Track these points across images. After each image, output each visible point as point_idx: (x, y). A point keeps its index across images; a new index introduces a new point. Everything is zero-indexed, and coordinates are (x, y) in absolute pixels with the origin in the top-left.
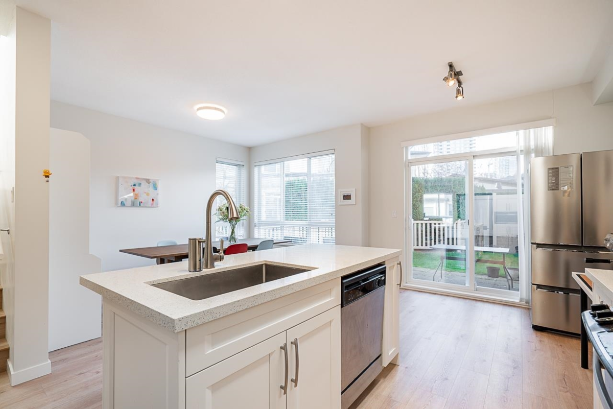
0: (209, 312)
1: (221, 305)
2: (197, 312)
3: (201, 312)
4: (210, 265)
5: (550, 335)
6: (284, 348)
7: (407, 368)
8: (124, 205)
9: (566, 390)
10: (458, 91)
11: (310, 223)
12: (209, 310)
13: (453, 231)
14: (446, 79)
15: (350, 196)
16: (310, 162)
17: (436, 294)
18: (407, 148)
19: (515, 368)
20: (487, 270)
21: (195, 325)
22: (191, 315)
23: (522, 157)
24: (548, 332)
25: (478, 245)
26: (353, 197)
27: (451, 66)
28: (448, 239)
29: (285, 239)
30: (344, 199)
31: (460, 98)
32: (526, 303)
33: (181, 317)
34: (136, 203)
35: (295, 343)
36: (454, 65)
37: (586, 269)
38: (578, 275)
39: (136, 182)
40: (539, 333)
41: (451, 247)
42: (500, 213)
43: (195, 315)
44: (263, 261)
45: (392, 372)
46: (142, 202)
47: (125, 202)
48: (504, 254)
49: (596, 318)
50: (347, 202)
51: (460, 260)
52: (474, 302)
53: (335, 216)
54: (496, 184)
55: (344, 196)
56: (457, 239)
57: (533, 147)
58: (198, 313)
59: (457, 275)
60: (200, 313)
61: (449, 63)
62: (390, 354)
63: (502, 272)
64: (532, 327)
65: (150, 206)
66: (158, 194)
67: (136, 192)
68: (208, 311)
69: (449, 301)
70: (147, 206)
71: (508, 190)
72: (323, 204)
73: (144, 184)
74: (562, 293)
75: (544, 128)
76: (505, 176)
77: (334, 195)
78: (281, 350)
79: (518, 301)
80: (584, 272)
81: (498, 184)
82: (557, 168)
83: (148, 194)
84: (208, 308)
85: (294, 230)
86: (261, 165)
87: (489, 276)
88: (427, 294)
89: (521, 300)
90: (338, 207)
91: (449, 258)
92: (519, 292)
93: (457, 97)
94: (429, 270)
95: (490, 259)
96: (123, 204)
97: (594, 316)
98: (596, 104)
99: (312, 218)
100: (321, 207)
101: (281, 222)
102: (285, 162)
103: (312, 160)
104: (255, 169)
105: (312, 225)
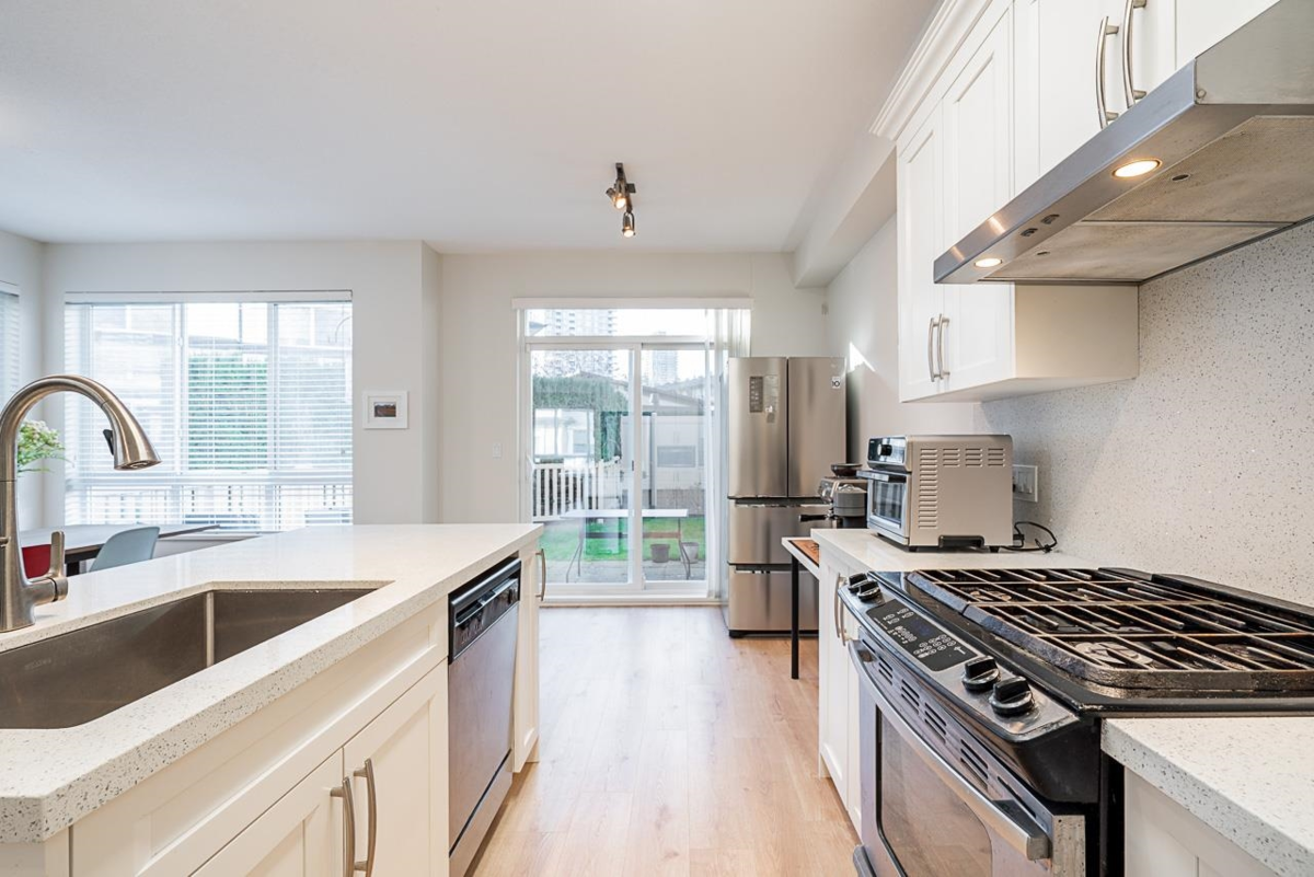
0: (156, 744)
1: (187, 717)
2: (114, 756)
3: (130, 752)
4: (14, 619)
5: (752, 641)
6: (344, 792)
7: (554, 762)
9: (780, 717)
10: (626, 222)
11: (276, 474)
12: (153, 740)
13: (590, 483)
14: (610, 192)
15: (394, 407)
16: (276, 314)
17: (578, 607)
18: (523, 312)
19: (717, 705)
20: (650, 550)
21: (111, 796)
22: (97, 771)
23: (712, 353)
24: (749, 638)
25: (651, 507)
26: (401, 411)
27: (620, 170)
28: (590, 498)
29: (188, 522)
30: (377, 415)
31: (629, 233)
32: (716, 597)
33: (60, 784)
35: (368, 772)
36: (625, 170)
37: (812, 530)
38: (790, 542)
40: (738, 641)
41: (593, 513)
42: (664, 448)
43: (112, 765)
44: (206, 584)
45: (527, 780)
48: (679, 520)
49: (859, 594)
50: (384, 421)
51: (610, 537)
52: (643, 610)
53: (353, 455)
54: (652, 395)
55: (377, 408)
56: (597, 498)
57: (726, 340)
58: (120, 759)
59: (609, 566)
60: (127, 755)
61: (617, 164)
62: (525, 743)
63: (674, 550)
64: (728, 633)
68: (150, 744)
69: (604, 615)
71: (676, 408)
72: (315, 426)
74: (760, 572)
75: (739, 311)
76: (662, 383)
77: (350, 403)
78: (331, 801)
79: (704, 596)
80: (809, 536)
81: (654, 397)
82: (761, 378)
84: (147, 736)
85: (212, 496)
86: (92, 304)
87: (655, 561)
88: (563, 611)
89: (710, 594)
90: (360, 435)
91: (591, 535)
92: (706, 582)
93: (624, 230)
94: (554, 562)
95: (653, 531)
97: (854, 591)
98: (797, 288)
99: (282, 462)
100: (310, 432)
101: (174, 474)
102: (187, 305)
103: (282, 309)
104: (68, 313)
105: (284, 480)
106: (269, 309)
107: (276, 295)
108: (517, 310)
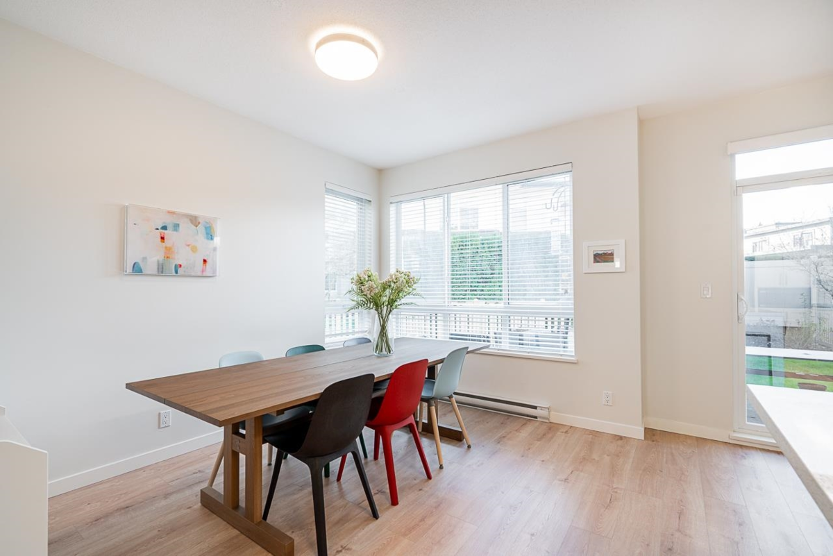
8: (141, 271)
15: (612, 254)
16: (508, 192)
26: (618, 257)
30: (596, 261)
34: (168, 268)
39: (168, 221)
46: (180, 266)
47: (142, 266)
50: (603, 267)
55: (596, 255)
65: (199, 274)
66: (215, 249)
67: (168, 242)
70: (193, 274)
73: (185, 226)
83: (194, 249)
86: (401, 202)
90: (580, 278)
96: (137, 269)
99: (513, 299)
100: (533, 276)
101: (444, 306)
102: (452, 195)
103: (511, 188)
104: (391, 209)
105: (514, 313)
106: (503, 188)
107: (508, 178)
108: (732, 156)
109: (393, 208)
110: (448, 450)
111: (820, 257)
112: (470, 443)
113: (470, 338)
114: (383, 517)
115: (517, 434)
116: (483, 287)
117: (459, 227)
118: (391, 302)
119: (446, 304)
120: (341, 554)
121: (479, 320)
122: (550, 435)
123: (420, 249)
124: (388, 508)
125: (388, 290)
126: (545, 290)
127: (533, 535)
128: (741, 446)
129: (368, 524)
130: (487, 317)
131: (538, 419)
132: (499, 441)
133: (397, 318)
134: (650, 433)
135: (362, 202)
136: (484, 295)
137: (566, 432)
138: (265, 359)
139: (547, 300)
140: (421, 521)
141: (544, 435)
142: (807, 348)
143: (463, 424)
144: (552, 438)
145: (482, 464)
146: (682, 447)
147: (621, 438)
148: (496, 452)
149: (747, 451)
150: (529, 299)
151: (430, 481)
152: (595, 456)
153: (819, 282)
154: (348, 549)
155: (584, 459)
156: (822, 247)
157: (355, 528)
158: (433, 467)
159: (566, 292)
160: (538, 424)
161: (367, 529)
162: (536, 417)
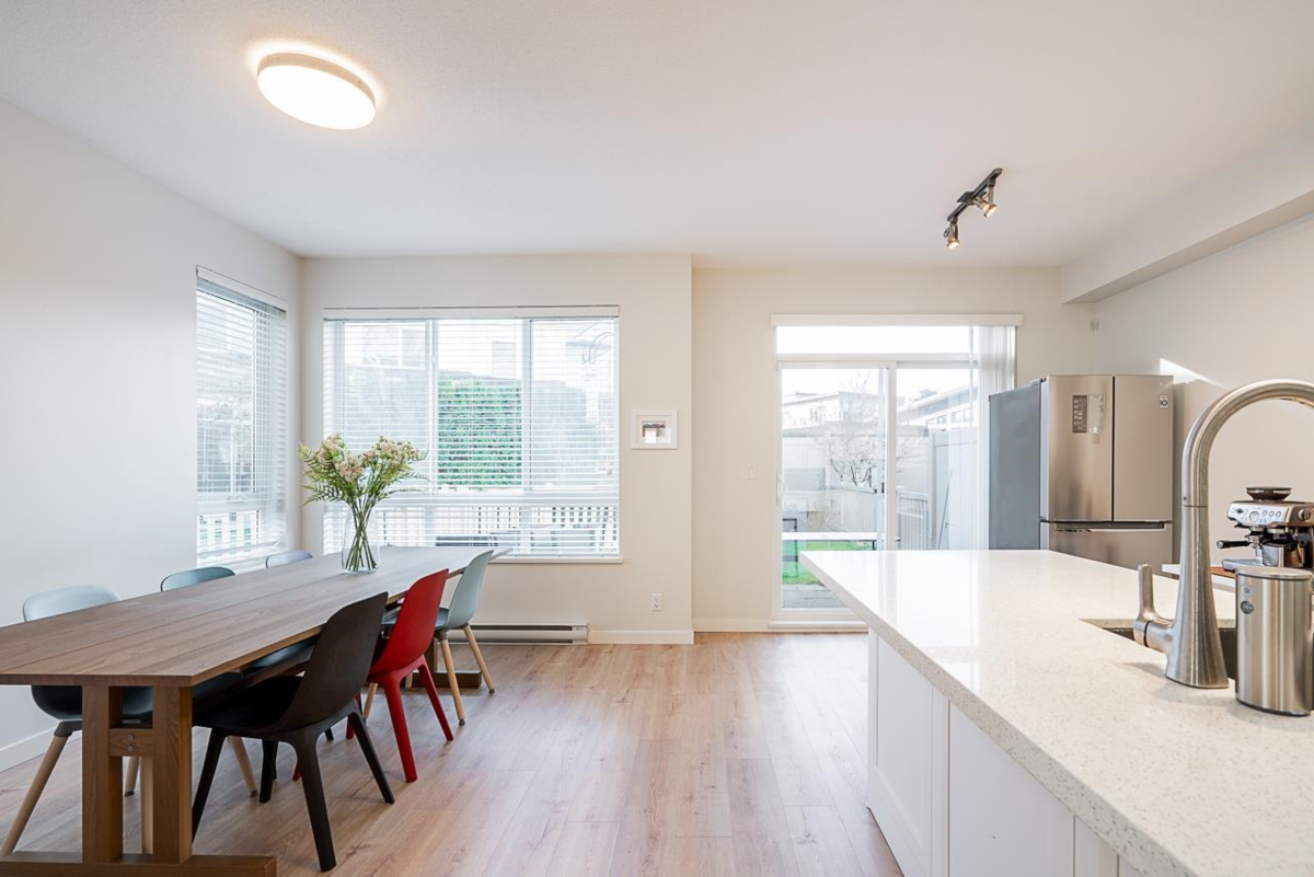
11: (530, 495)
15: (662, 426)
16: (530, 330)
26: (671, 431)
27: (995, 174)
55: (645, 427)
82: (1085, 397)
86: (344, 321)
90: (627, 455)
93: (950, 242)
98: (1066, 304)
99: (537, 483)
100: (566, 452)
101: (427, 495)
102: (440, 322)
103: (536, 325)
104: (325, 329)
105: (539, 501)
106: (524, 324)
107: (532, 311)
108: (775, 327)
109: (328, 330)
110: (468, 702)
111: (832, 435)
112: (493, 686)
113: (473, 541)
114: (399, 799)
115: (552, 664)
116: (458, 465)
117: (400, 360)
118: (375, 491)
119: (431, 491)
120: (354, 856)
121: (458, 514)
122: (592, 659)
123: (382, 403)
124: (403, 788)
125: (369, 468)
126: (581, 470)
127: (602, 760)
128: (778, 633)
129: (380, 813)
130: (477, 509)
131: (574, 643)
132: (530, 677)
133: (334, 518)
134: (699, 636)
135: (265, 310)
136: (458, 477)
137: (611, 652)
138: (121, 599)
139: (554, 483)
140: (460, 786)
141: (586, 659)
142: (823, 530)
143: (483, 663)
144: (594, 663)
145: (517, 707)
146: (729, 645)
147: (671, 647)
148: (531, 690)
149: (781, 636)
150: (561, 483)
151: (453, 742)
152: (649, 670)
153: (832, 461)
154: (364, 847)
155: (638, 675)
156: (832, 424)
157: (361, 823)
158: (453, 724)
159: (610, 473)
160: (574, 649)
161: (382, 818)
162: (570, 641)
